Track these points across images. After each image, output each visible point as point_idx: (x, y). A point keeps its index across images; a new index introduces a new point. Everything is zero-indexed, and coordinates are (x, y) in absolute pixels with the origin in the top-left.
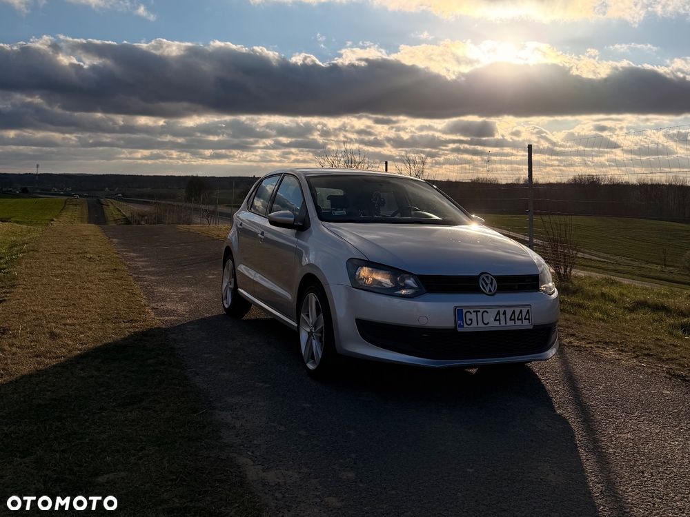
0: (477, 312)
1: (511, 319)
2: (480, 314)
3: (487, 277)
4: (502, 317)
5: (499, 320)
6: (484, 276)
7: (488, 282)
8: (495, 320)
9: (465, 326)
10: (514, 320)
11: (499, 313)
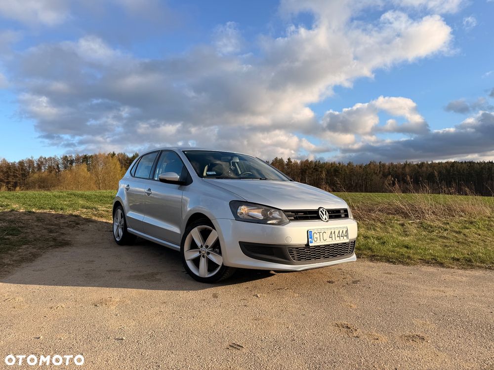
0: (320, 233)
1: (338, 237)
2: (321, 234)
3: (323, 210)
4: (333, 235)
5: (332, 237)
6: (321, 209)
7: (324, 213)
8: (330, 237)
9: (313, 241)
10: (339, 237)
11: (331, 233)
